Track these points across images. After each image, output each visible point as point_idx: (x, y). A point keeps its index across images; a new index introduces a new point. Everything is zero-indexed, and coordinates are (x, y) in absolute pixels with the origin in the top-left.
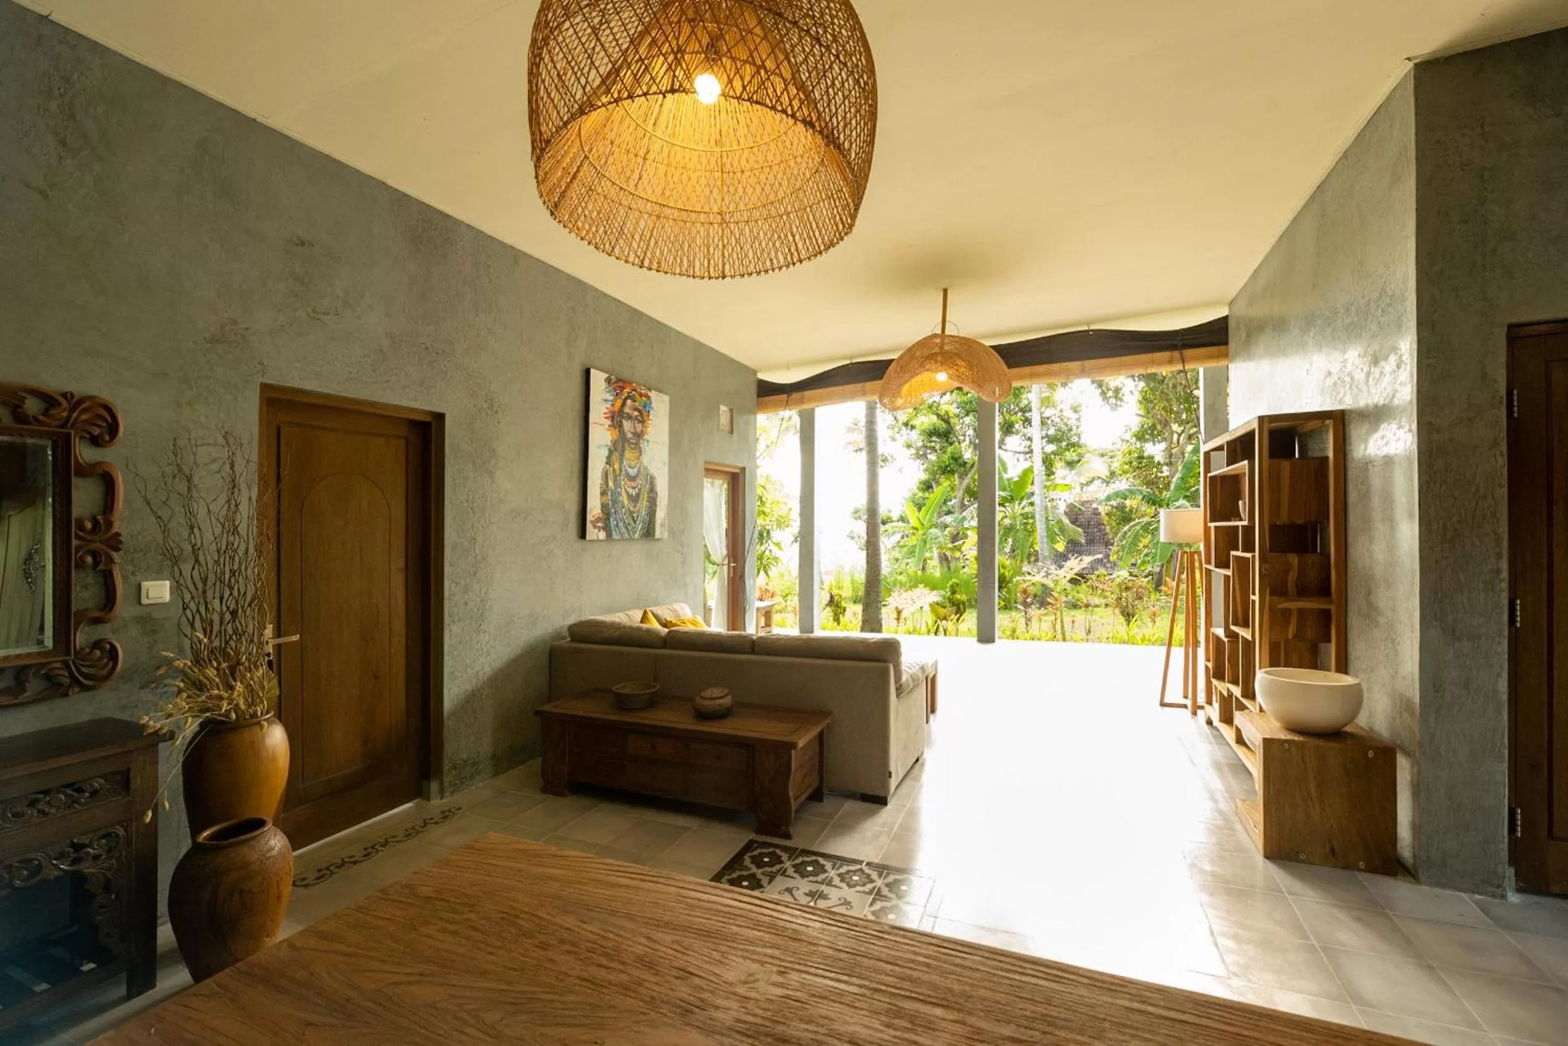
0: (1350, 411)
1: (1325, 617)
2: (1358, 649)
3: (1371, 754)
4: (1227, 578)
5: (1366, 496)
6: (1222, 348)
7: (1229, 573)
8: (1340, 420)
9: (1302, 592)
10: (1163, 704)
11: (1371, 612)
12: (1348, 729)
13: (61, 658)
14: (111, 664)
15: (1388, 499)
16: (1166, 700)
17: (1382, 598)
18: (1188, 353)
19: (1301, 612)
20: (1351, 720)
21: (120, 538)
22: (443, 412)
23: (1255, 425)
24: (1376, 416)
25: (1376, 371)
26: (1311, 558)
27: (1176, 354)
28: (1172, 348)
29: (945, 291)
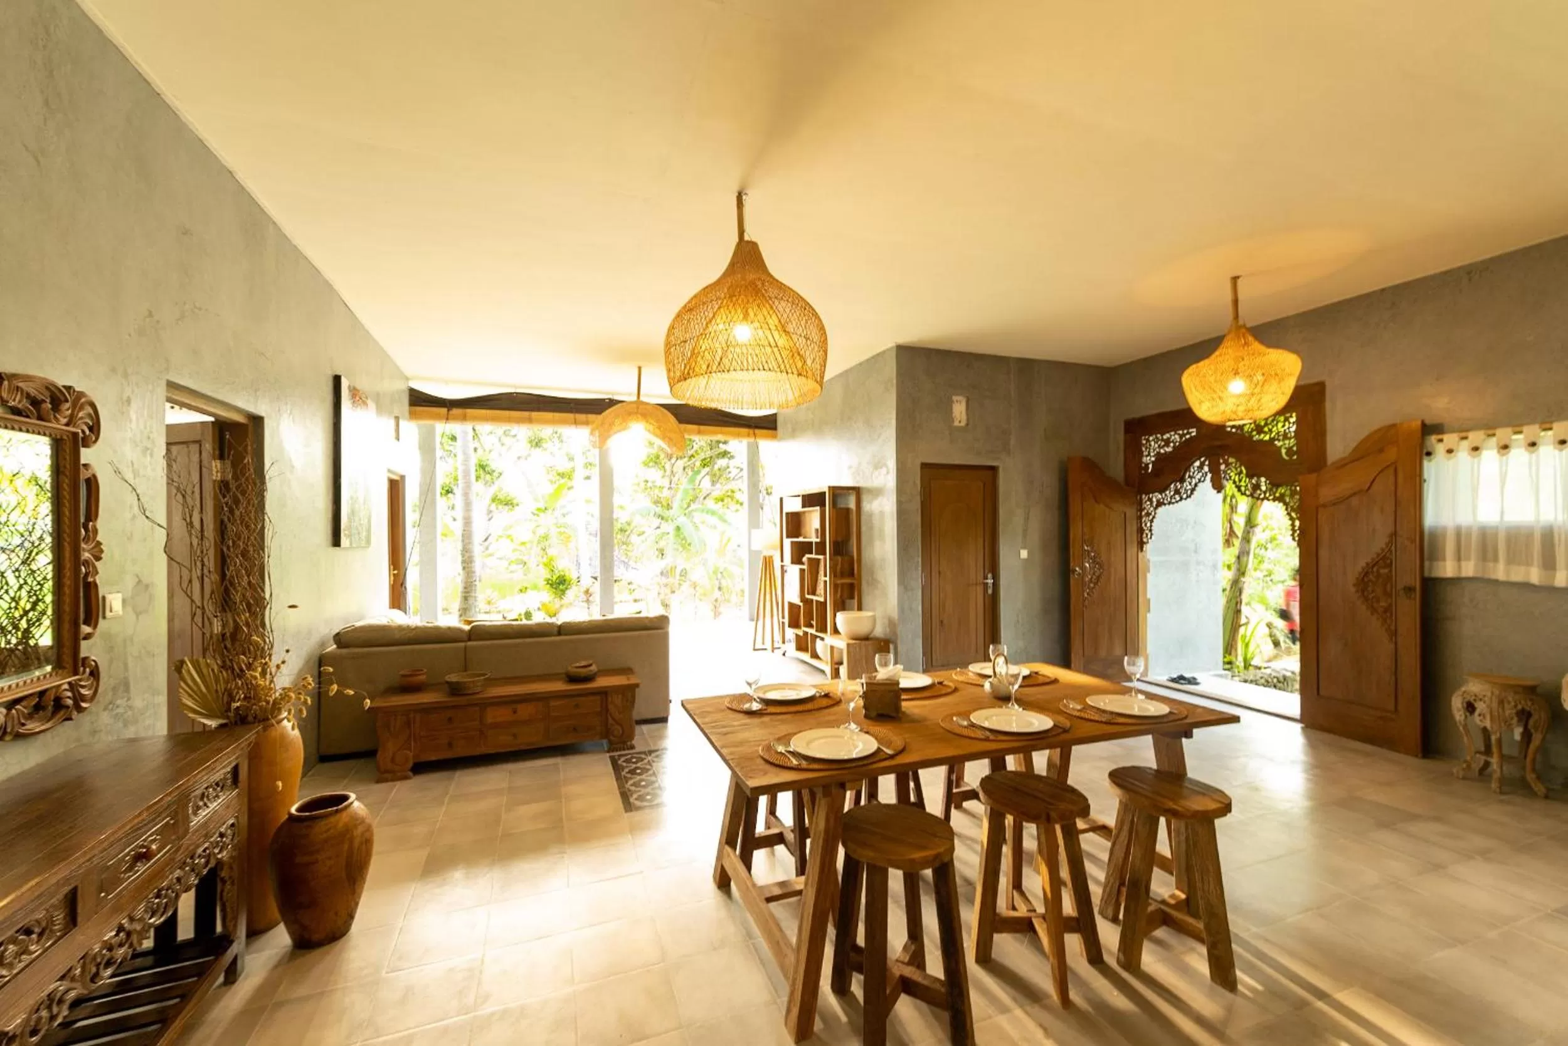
0: (863, 488)
1: (851, 586)
2: (866, 600)
3: (882, 644)
4: (802, 571)
5: (871, 528)
6: (774, 432)
7: (805, 567)
8: (857, 491)
9: (842, 575)
10: (755, 650)
11: (874, 582)
12: (871, 636)
13: (67, 680)
14: (95, 683)
15: (881, 531)
16: (756, 647)
17: (879, 575)
18: (757, 431)
19: (843, 585)
20: (872, 631)
21: (102, 547)
22: (262, 414)
23: (826, 490)
24: (877, 492)
25: (876, 473)
26: (846, 558)
27: (751, 431)
28: (749, 426)
29: (640, 368)
